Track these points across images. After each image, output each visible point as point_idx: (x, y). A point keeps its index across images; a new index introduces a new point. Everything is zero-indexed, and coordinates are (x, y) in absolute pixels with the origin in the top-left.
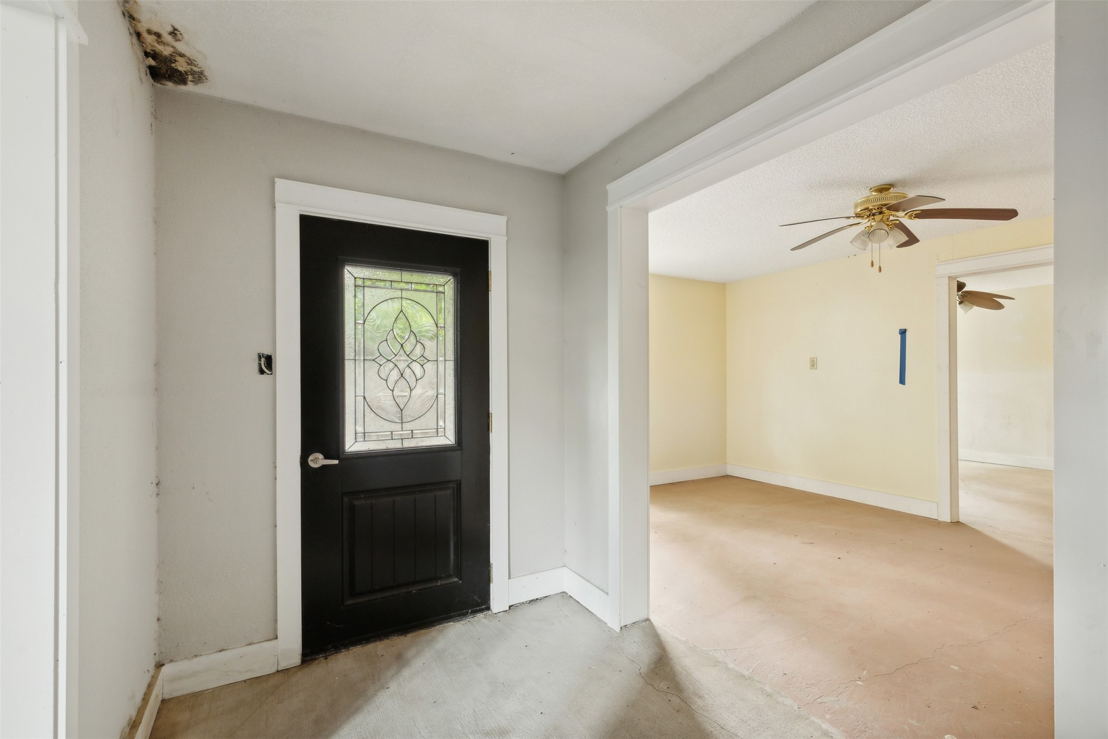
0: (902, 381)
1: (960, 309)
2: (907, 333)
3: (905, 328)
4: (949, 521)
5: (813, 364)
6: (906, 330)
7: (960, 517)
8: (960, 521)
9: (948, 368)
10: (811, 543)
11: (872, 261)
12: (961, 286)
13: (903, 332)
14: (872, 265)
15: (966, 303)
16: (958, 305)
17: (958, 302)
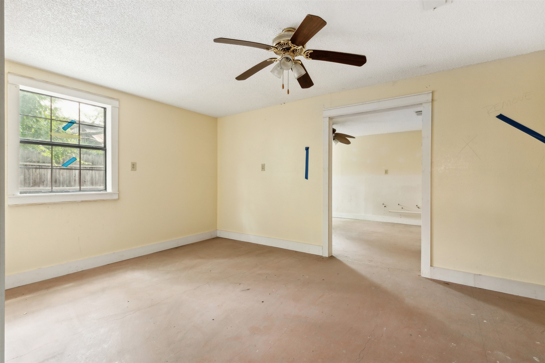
0: (306, 177)
1: (333, 143)
2: (309, 149)
3: (308, 147)
4: (328, 256)
5: (263, 168)
6: (308, 148)
7: (333, 253)
8: (333, 255)
9: (328, 169)
10: (248, 289)
11: (283, 84)
12: (334, 131)
13: (307, 149)
14: (283, 87)
15: (336, 139)
16: (333, 140)
17: (333, 139)
